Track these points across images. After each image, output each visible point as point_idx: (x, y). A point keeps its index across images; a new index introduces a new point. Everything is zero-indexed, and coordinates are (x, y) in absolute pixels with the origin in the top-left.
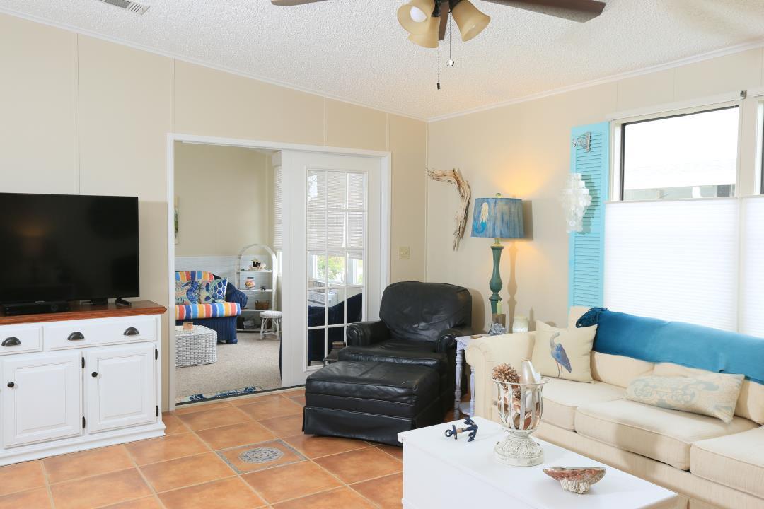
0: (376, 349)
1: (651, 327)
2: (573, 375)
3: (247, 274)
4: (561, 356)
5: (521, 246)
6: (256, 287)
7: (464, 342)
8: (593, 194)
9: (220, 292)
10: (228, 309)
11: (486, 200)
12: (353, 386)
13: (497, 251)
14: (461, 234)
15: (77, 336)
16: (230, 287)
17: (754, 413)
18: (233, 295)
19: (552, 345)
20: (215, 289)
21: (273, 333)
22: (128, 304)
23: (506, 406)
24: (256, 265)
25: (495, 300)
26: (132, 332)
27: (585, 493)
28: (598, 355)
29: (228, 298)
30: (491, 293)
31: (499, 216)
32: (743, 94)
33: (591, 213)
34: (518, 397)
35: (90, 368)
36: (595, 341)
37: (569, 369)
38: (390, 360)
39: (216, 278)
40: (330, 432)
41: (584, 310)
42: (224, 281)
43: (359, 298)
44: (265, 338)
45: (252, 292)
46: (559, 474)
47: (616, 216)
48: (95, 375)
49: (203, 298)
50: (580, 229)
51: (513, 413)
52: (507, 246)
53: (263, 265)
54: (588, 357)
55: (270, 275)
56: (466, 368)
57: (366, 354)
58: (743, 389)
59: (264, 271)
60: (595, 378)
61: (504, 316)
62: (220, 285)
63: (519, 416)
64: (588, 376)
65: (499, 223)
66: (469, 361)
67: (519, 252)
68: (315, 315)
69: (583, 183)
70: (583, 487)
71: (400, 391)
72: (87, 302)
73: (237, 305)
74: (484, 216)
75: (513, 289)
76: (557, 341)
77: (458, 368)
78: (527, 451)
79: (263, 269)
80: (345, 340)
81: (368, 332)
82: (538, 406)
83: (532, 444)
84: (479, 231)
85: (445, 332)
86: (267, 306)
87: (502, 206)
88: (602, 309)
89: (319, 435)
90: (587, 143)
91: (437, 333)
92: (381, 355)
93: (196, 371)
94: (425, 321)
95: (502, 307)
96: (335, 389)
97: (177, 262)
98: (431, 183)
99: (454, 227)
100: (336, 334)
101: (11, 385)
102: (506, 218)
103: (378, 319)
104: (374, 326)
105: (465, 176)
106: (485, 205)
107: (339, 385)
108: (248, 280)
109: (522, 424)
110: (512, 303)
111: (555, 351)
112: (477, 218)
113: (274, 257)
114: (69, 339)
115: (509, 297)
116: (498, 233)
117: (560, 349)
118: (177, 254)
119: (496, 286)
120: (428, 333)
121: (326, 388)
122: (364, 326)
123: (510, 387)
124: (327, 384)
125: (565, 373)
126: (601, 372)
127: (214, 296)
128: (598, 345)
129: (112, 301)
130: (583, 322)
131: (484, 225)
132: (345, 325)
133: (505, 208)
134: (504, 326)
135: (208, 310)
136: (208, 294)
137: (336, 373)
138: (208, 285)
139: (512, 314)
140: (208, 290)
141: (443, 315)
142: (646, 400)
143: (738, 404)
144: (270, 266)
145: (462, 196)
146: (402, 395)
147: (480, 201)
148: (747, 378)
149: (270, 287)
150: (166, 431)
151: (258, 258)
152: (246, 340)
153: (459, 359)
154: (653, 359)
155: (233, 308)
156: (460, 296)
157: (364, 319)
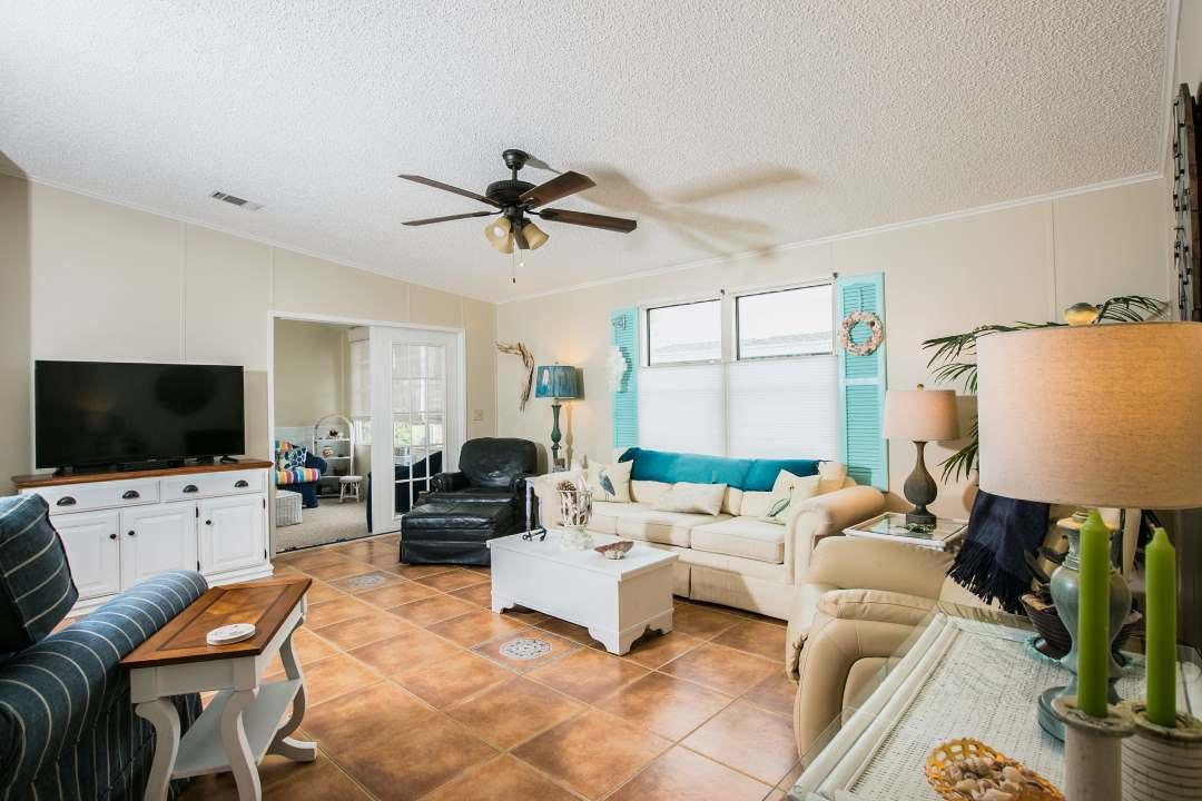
0: (458, 493)
1: (670, 459)
2: (617, 498)
3: (325, 441)
4: (608, 485)
5: (576, 404)
6: (334, 455)
7: (531, 481)
8: (629, 362)
9: (299, 460)
10: (308, 474)
11: (545, 368)
12: (443, 520)
13: (557, 409)
14: (526, 398)
15: (192, 489)
16: (309, 455)
17: (732, 509)
18: (312, 462)
19: (601, 477)
20: (295, 456)
21: (352, 496)
22: (235, 461)
23: (567, 510)
24: (333, 434)
25: (555, 449)
26: (242, 484)
27: (622, 558)
28: (634, 482)
29: (307, 465)
30: (553, 443)
31: (557, 380)
32: (722, 291)
33: (626, 377)
34: (575, 502)
35: (203, 518)
36: (632, 471)
37: (613, 493)
38: (471, 501)
39: (294, 447)
40: (423, 560)
41: (624, 450)
42: (304, 450)
43: (439, 455)
44: (345, 501)
45: (331, 459)
46: (602, 549)
47: (645, 379)
48: (208, 523)
49: (282, 467)
50: (619, 389)
51: (571, 514)
52: (564, 405)
53: (341, 434)
54: (627, 484)
55: (348, 444)
56: (535, 499)
57: (450, 498)
58: (726, 492)
59: (341, 439)
60: (633, 500)
61: (563, 460)
62: (299, 453)
63: (575, 516)
64: (627, 498)
65: (557, 386)
66: (537, 494)
67: (574, 409)
68: (401, 472)
69: (620, 354)
70: (619, 554)
71: (483, 520)
72: (193, 460)
73: (317, 471)
74: (545, 381)
75: (569, 441)
76: (603, 474)
77: (528, 503)
78: (583, 540)
79: (341, 437)
80: (428, 489)
81: (451, 480)
82: (589, 507)
83: (586, 535)
84: (541, 392)
85: (516, 476)
86: (345, 472)
87: (559, 373)
88: (637, 449)
89: (414, 564)
90: (622, 323)
91: (509, 479)
92: (462, 498)
93: (286, 531)
94: (498, 469)
95: (561, 454)
96: (427, 524)
97: (276, 431)
98: (501, 354)
99: (519, 391)
100: (419, 486)
101: (132, 533)
102: (563, 381)
103: (457, 470)
104: (455, 476)
105: (528, 348)
106: (546, 372)
107: (430, 520)
108: (326, 447)
109: (578, 520)
110: (570, 452)
111: (602, 481)
112: (539, 383)
113: (351, 426)
114: (185, 491)
115: (567, 446)
116: (557, 394)
117: (607, 479)
118: (276, 424)
119: (556, 437)
120: (501, 480)
121: (419, 523)
122: (445, 475)
123: (569, 495)
124: (421, 520)
125: (611, 497)
126: (636, 494)
127: (295, 463)
128: (635, 475)
129: (217, 459)
130: (623, 459)
131: (545, 387)
132: (428, 478)
133: (562, 373)
134: (563, 466)
135: (289, 476)
136: (287, 462)
137: (428, 511)
138: (287, 454)
139: (570, 458)
140: (287, 458)
141: (514, 464)
142: (664, 507)
143: (723, 503)
144: (347, 435)
145: (527, 365)
146: (485, 523)
147: (542, 369)
148: (728, 486)
149: (348, 455)
150: (274, 571)
151: (334, 427)
152: (325, 504)
153: (528, 496)
154: (672, 481)
155: (314, 474)
156: (527, 448)
157: (444, 470)
